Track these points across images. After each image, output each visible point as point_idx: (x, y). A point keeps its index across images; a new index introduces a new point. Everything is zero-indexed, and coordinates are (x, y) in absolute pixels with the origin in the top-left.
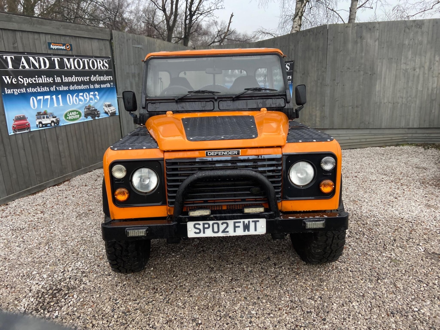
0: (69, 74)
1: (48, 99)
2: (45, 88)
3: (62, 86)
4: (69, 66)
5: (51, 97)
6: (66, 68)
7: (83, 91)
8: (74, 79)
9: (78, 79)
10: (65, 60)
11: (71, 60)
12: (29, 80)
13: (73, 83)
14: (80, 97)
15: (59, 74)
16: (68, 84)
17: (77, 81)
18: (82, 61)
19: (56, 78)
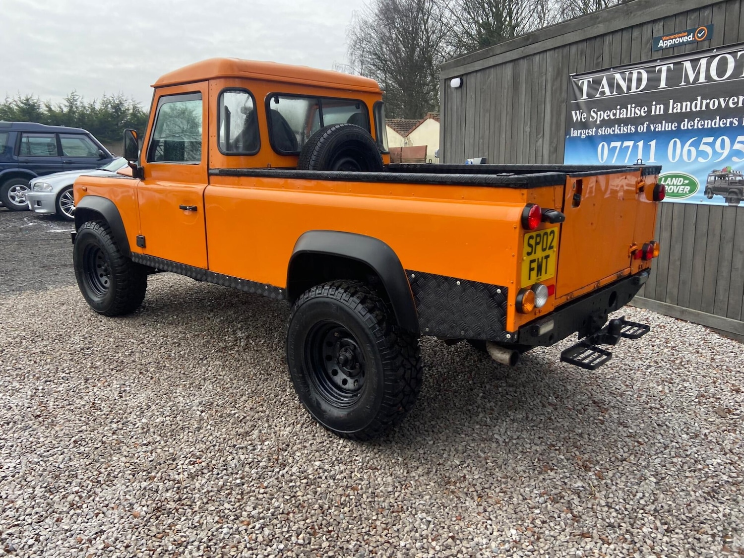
0: (690, 94)
1: (629, 147)
2: (629, 127)
3: (664, 122)
4: (692, 77)
5: (634, 144)
6: (683, 83)
7: (714, 132)
8: (699, 105)
9: (708, 105)
10: (688, 65)
11: (703, 62)
12: (604, 115)
13: (691, 116)
14: (702, 147)
15: (663, 98)
16: (679, 117)
17: (704, 108)
18: (735, 57)
19: (654, 107)
